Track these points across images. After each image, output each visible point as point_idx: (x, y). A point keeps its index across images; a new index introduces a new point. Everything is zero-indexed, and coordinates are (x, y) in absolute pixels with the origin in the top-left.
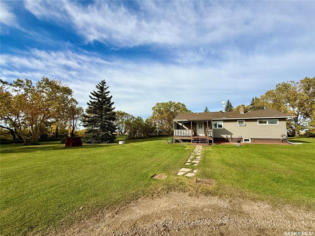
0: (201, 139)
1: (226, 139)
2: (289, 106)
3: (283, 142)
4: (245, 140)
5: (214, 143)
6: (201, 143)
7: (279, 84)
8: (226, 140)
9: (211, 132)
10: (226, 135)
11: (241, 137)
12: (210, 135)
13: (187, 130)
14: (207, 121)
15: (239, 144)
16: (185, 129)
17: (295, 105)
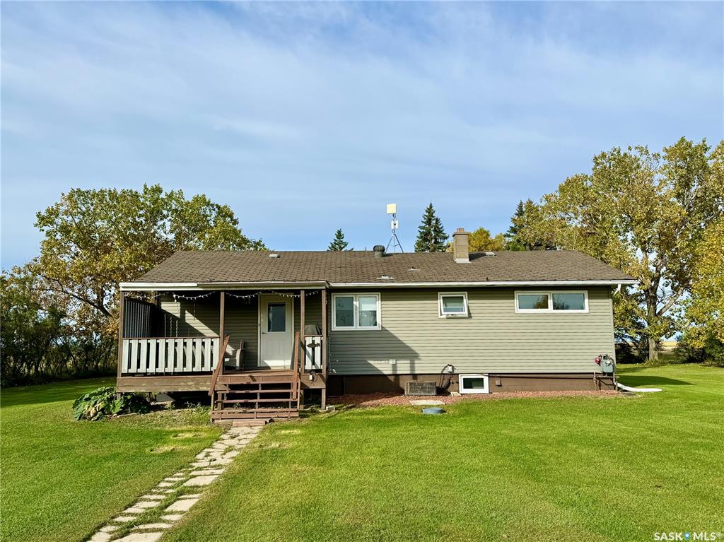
0: (265, 386)
1: (392, 378)
2: (634, 241)
3: (600, 385)
4: (469, 383)
5: (327, 404)
6: (261, 405)
7: (604, 156)
8: (389, 386)
9: (318, 349)
10: (392, 362)
11: (450, 369)
12: (313, 363)
13: (208, 342)
14: (298, 292)
15: (438, 402)
16: (195, 333)
17: (650, 239)
